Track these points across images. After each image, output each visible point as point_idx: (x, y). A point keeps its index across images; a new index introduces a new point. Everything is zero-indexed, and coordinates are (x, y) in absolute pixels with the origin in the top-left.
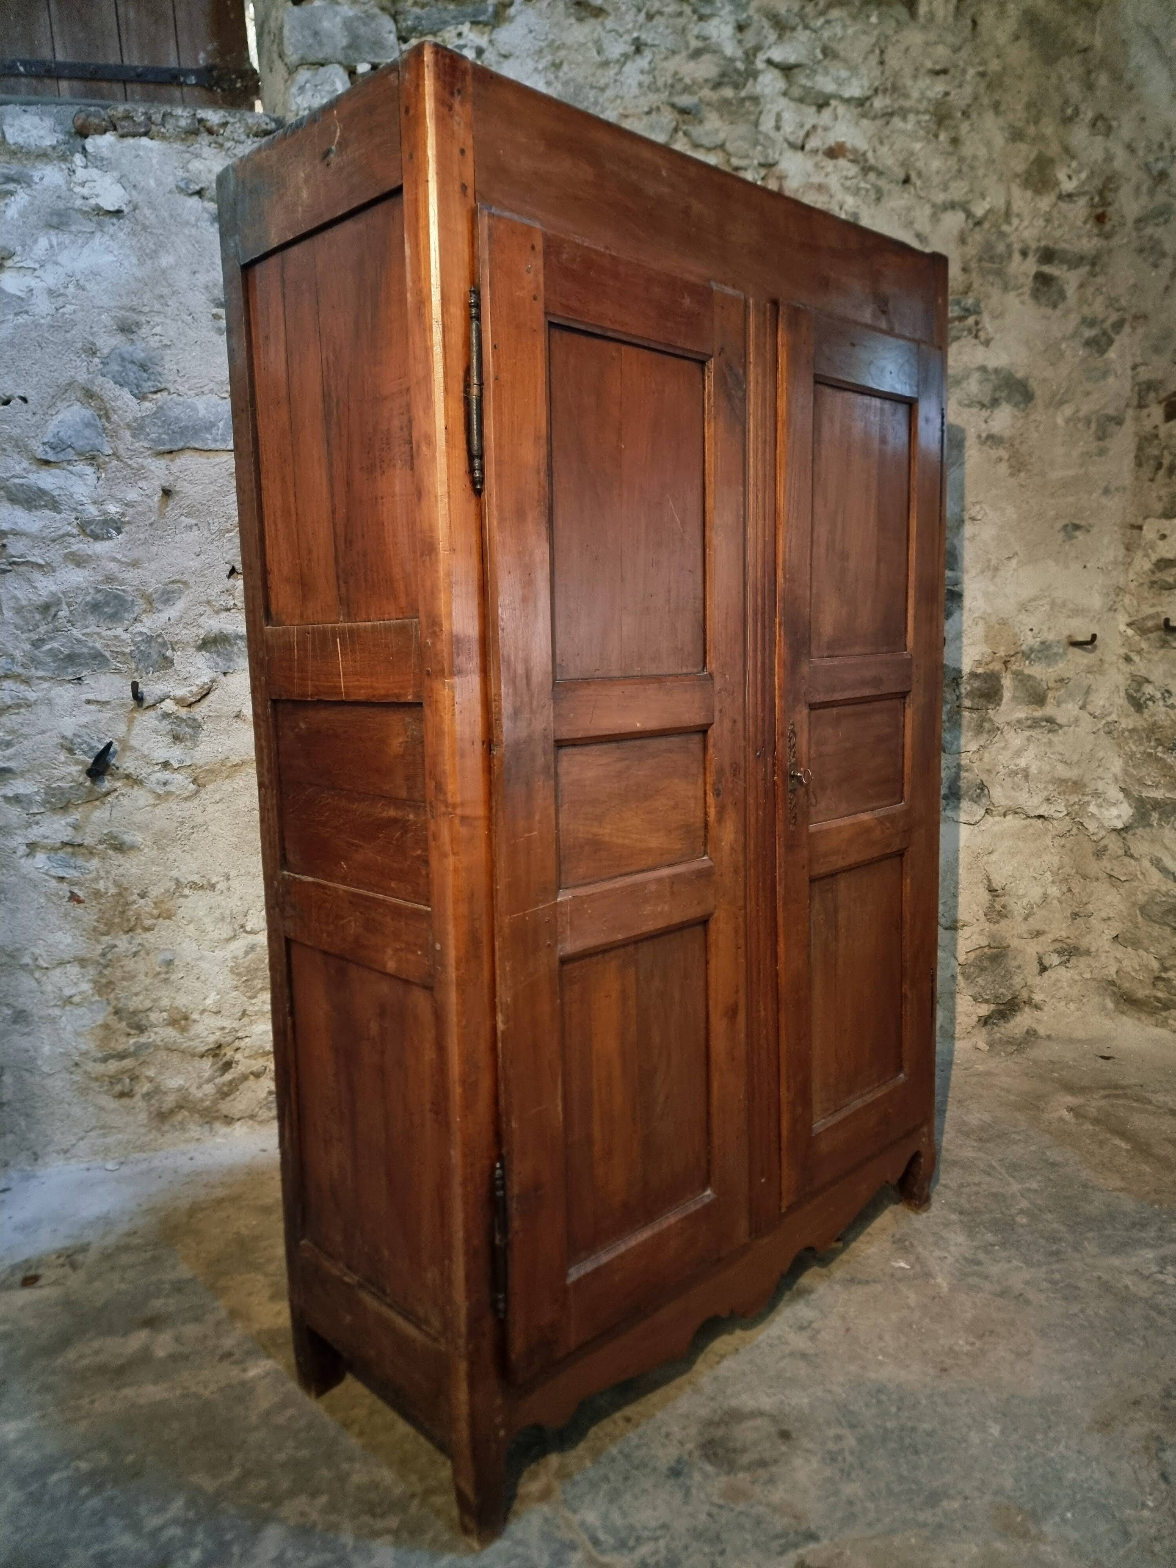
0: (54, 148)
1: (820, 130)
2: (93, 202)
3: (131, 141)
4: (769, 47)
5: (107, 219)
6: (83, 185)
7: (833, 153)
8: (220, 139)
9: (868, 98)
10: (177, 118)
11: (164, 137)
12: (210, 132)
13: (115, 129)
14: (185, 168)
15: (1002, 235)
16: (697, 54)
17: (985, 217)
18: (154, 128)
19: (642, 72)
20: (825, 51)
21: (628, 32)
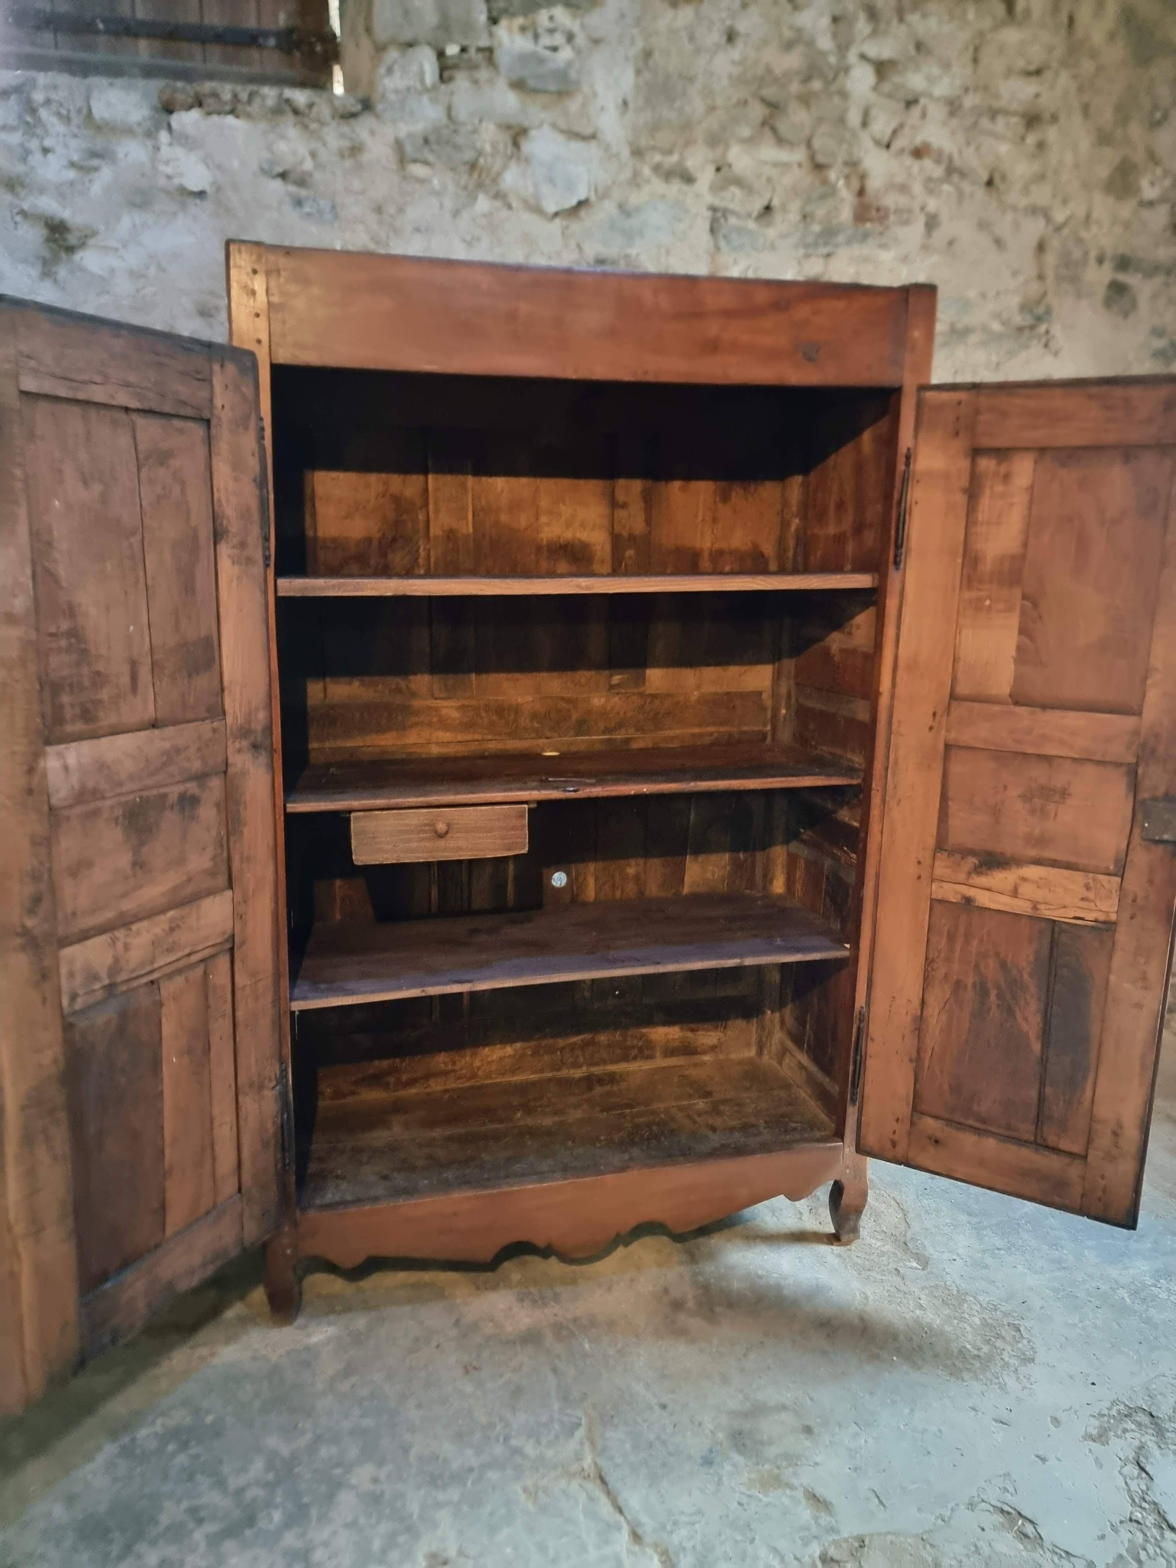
0: (139, 124)
1: (907, 130)
2: (176, 181)
3: (215, 118)
4: (863, 41)
5: (190, 201)
6: (167, 163)
7: (918, 153)
8: (306, 120)
9: (959, 97)
10: (264, 98)
11: (249, 116)
12: (296, 112)
13: (200, 105)
14: (269, 148)
15: (1080, 241)
16: (788, 46)
17: (1065, 223)
18: (240, 107)
19: (733, 62)
20: (919, 46)
21: (723, 21)
